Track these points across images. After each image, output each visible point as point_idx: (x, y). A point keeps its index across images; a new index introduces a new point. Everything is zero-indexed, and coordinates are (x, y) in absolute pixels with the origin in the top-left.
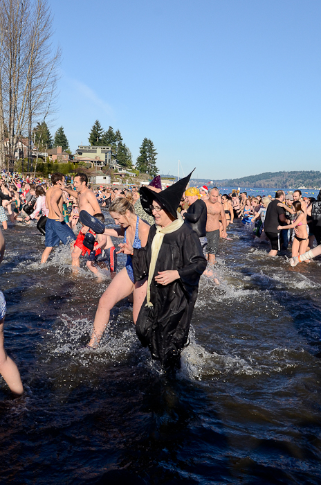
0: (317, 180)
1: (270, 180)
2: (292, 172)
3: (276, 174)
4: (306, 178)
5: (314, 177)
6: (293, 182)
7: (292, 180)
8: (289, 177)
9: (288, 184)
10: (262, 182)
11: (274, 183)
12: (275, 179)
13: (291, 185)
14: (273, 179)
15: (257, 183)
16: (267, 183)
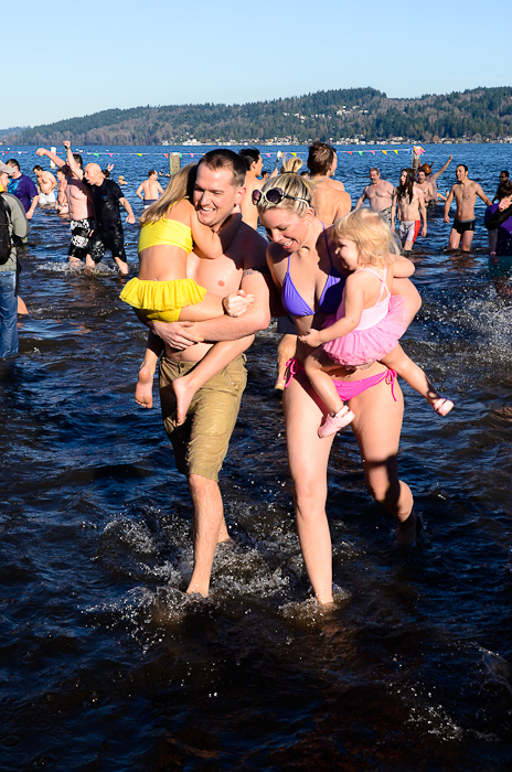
0: (222, 124)
1: (118, 126)
2: (165, 108)
3: (132, 111)
4: (198, 120)
5: (214, 116)
6: (171, 129)
7: (168, 126)
8: (160, 118)
9: (159, 134)
10: (102, 131)
11: (127, 134)
12: (130, 123)
13: (167, 137)
14: (126, 123)
15: (92, 134)
16: (112, 135)
